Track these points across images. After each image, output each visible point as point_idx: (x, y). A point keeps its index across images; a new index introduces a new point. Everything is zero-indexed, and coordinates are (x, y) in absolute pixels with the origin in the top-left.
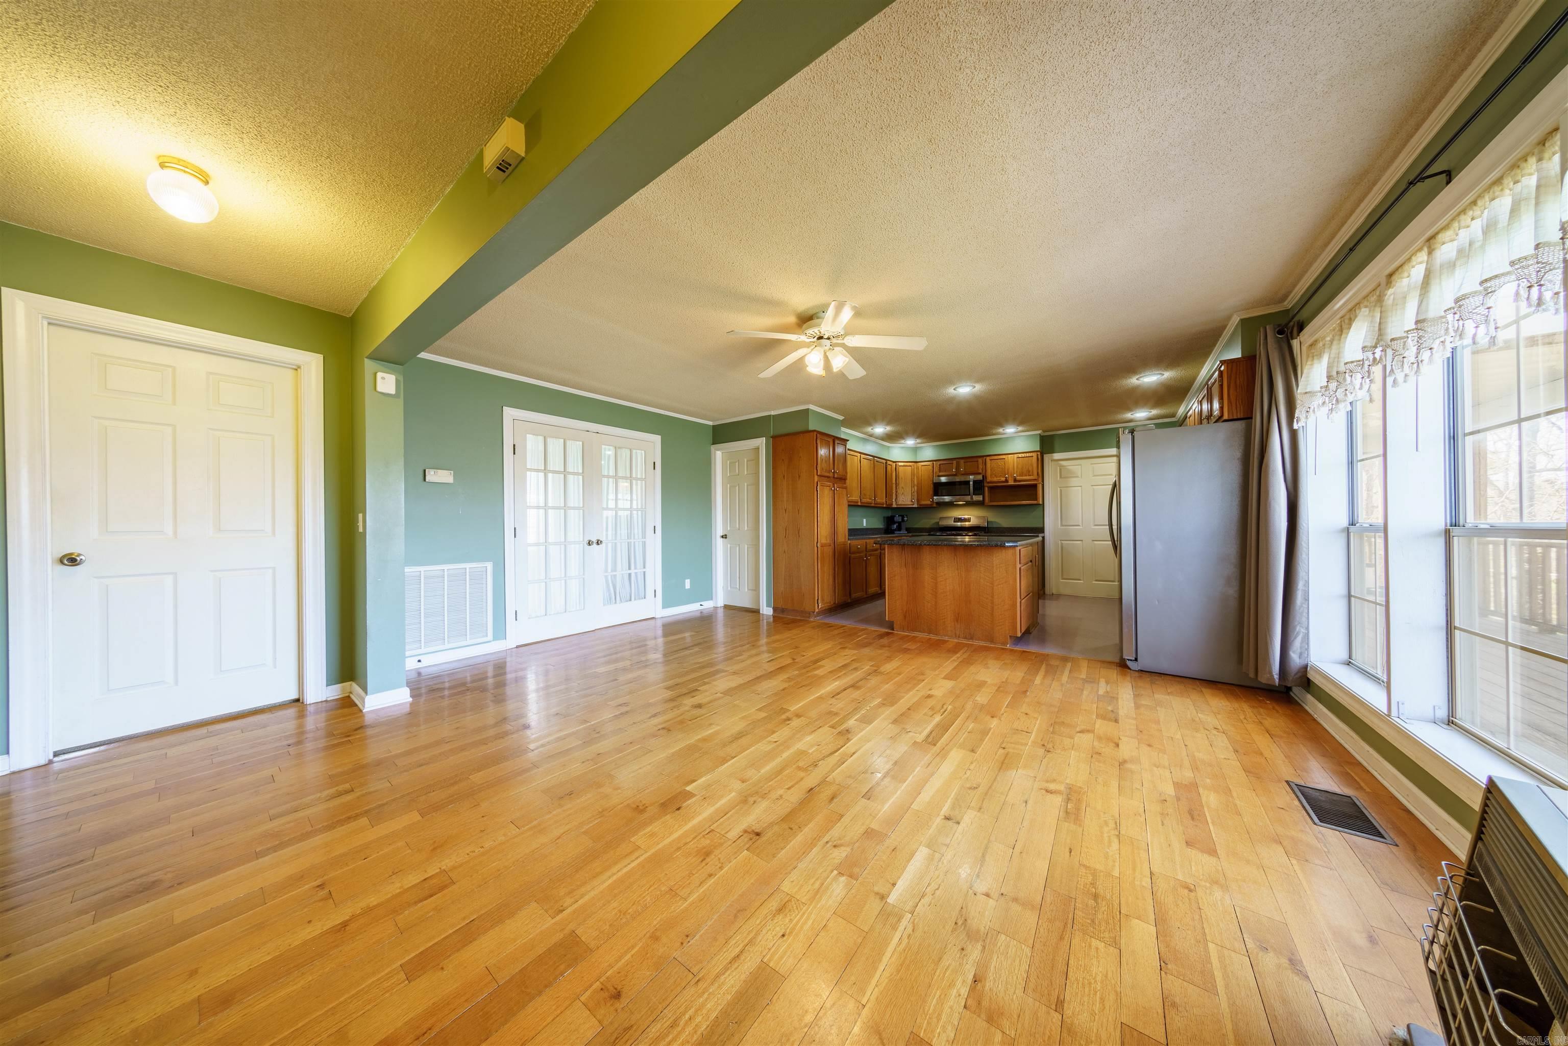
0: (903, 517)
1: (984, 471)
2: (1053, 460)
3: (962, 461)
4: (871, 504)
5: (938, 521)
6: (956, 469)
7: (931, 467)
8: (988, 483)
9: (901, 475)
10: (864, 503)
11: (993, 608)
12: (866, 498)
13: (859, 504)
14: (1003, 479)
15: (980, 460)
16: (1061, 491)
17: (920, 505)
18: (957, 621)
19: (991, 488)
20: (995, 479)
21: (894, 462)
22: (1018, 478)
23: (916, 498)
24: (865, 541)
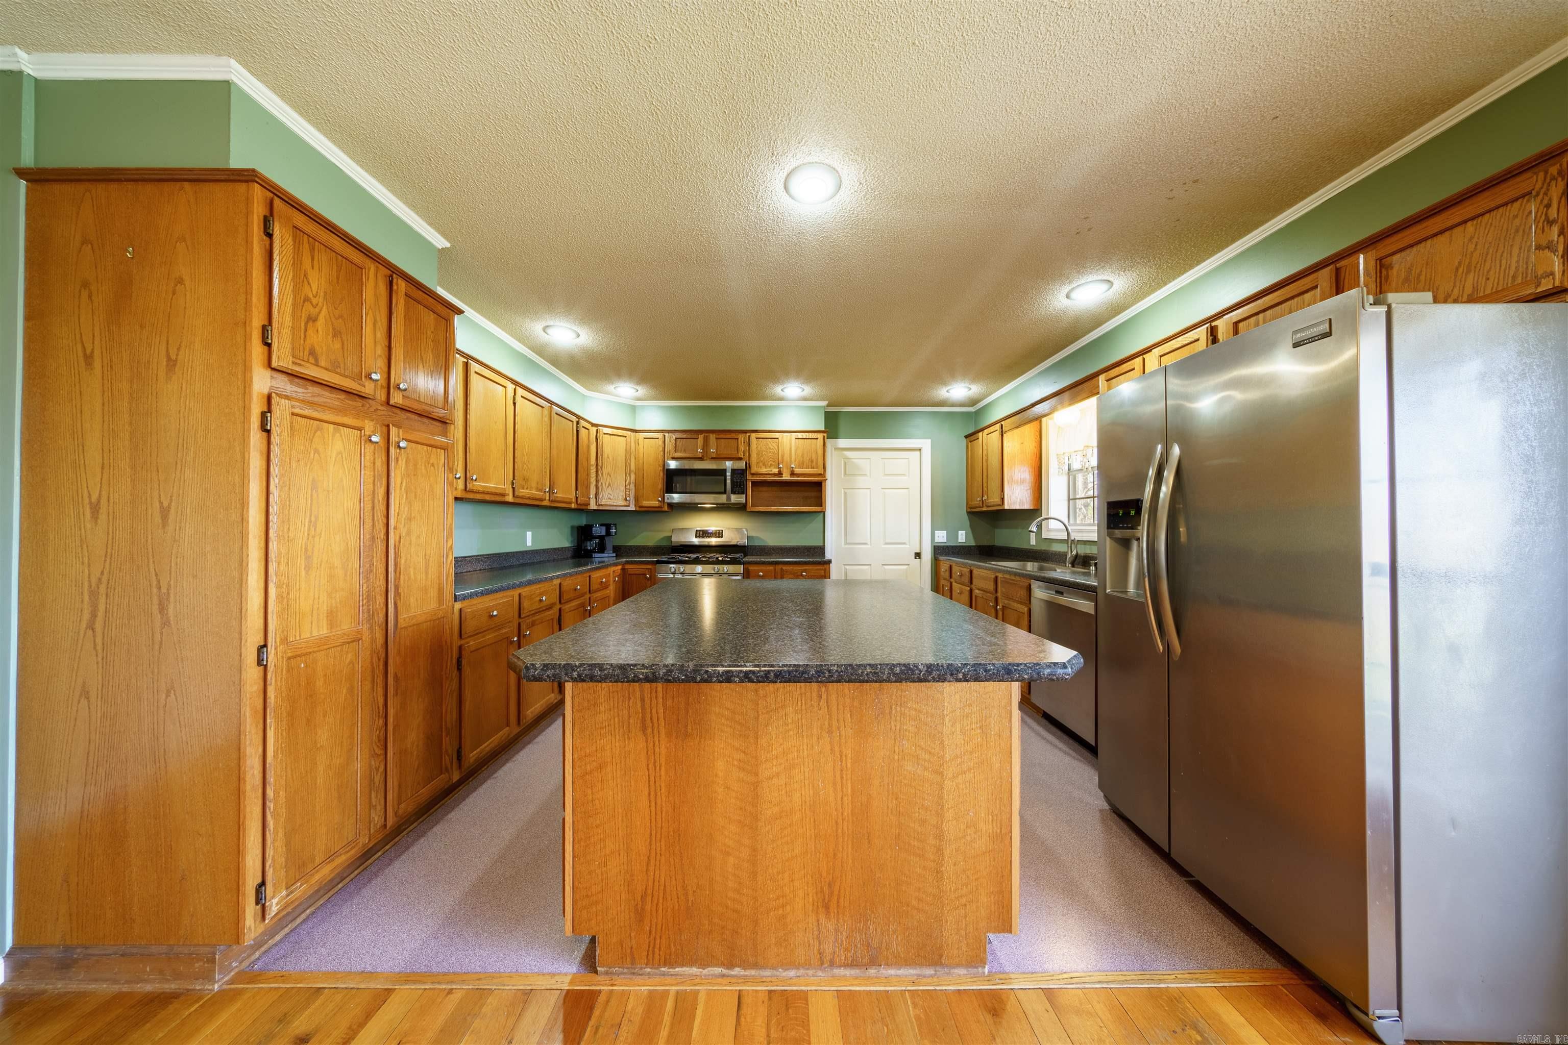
0: (608, 527)
1: (747, 456)
2: (837, 449)
3: (712, 437)
4: (542, 500)
5: (669, 534)
6: (703, 449)
7: (660, 442)
8: (753, 474)
9: (607, 450)
10: (522, 498)
11: (939, 850)
12: (531, 488)
13: (510, 498)
14: (776, 471)
15: (742, 438)
16: (845, 494)
17: (640, 507)
18: (827, 908)
19: (755, 484)
20: (764, 470)
21: (593, 425)
22: (797, 470)
23: (632, 495)
24: (516, 593)
